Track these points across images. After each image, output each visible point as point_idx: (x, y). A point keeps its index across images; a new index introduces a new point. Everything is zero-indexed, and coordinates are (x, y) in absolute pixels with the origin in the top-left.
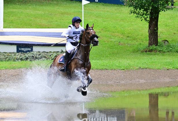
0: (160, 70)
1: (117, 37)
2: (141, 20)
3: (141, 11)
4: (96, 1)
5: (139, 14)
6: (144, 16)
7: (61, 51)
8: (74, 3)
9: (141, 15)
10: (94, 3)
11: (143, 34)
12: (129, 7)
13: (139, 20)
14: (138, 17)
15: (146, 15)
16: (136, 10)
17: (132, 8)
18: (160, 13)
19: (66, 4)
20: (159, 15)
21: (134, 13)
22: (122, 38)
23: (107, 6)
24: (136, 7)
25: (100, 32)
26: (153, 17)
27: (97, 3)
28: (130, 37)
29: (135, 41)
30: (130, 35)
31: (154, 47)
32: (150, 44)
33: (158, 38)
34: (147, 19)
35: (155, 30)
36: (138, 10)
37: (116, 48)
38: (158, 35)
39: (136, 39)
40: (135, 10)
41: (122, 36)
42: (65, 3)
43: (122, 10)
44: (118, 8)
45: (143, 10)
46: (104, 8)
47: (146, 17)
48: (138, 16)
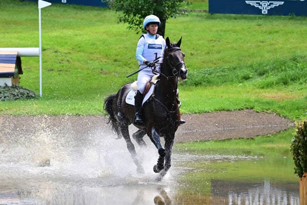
1: (98, 61)
2: (137, 33)
3: (136, 17)
4: (62, 2)
5: (132, 23)
6: (141, 26)
7: (5, 85)
8: (26, 5)
9: (136, 25)
10: (59, 5)
12: (116, 11)
13: (133, 32)
14: (131, 27)
16: (129, 16)
17: (121, 14)
18: (167, 21)
19: (13, 7)
20: (166, 24)
21: (124, 21)
22: (106, 62)
23: (81, 9)
24: (127, 12)
25: (69, 53)
27: (65, 5)
28: (119, 61)
29: (127, 68)
30: (118, 58)
36: (132, 16)
37: (95, 79)
39: (129, 64)
40: (127, 16)
41: (105, 60)
42: (12, 5)
43: (105, 17)
44: (100, 12)
45: (140, 16)
46: (77, 14)
48: (132, 26)
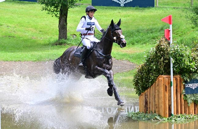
1: (31, 31)
2: (52, 16)
3: (52, 8)
5: (50, 11)
6: (54, 12)
9: (52, 12)
11: (54, 29)
12: (41, 4)
13: (50, 16)
14: (49, 13)
15: (56, 11)
16: (48, 7)
17: (44, 5)
18: (69, 9)
20: (68, 11)
21: (45, 9)
22: (35, 32)
23: (22, 3)
24: (47, 4)
25: (15, 27)
26: (63, 14)
28: (42, 32)
29: (47, 36)
30: (42, 30)
31: (63, 40)
32: (60, 38)
33: (68, 32)
34: (57, 15)
35: (64, 25)
36: (49, 7)
38: (67, 30)
39: (48, 33)
40: (47, 7)
41: (35, 31)
43: (35, 7)
44: (32, 5)
45: (54, 7)
46: (19, 5)
47: (56, 13)
48: (49, 12)
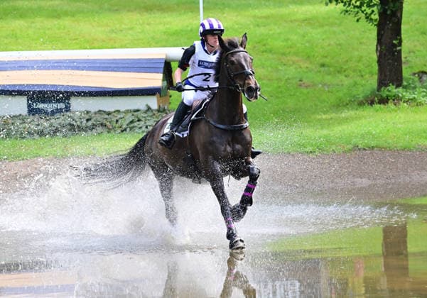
0: (410, 150)
1: (294, 66)
2: (358, 21)
5: (349, 5)
6: (363, 8)
7: (146, 109)
9: (355, 7)
11: (362, 57)
13: (351, 19)
14: (347, 11)
15: (369, 6)
20: (405, 5)
22: (307, 68)
26: (389, 12)
28: (328, 66)
29: (342, 77)
30: (327, 61)
31: (392, 90)
32: (382, 83)
33: (404, 67)
34: (373, 16)
35: (395, 46)
37: (290, 95)
38: (403, 59)
39: (345, 71)
41: (306, 65)
47: (369, 11)
48: (348, 9)
